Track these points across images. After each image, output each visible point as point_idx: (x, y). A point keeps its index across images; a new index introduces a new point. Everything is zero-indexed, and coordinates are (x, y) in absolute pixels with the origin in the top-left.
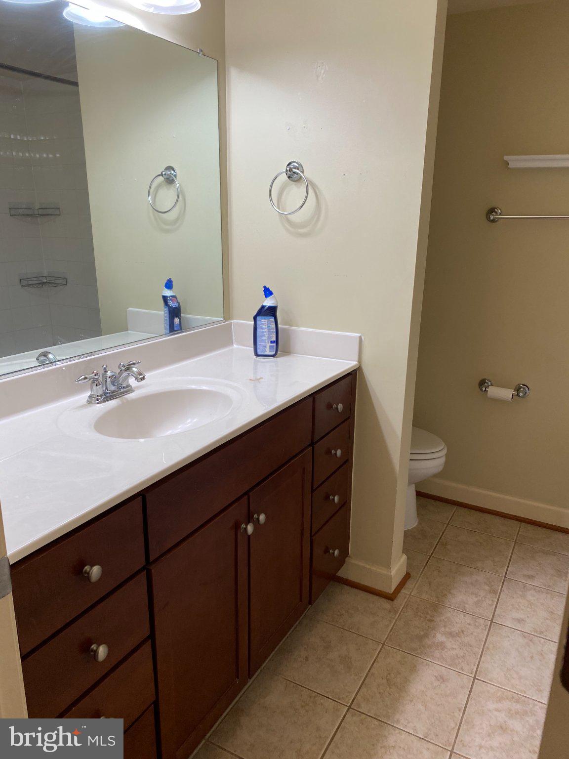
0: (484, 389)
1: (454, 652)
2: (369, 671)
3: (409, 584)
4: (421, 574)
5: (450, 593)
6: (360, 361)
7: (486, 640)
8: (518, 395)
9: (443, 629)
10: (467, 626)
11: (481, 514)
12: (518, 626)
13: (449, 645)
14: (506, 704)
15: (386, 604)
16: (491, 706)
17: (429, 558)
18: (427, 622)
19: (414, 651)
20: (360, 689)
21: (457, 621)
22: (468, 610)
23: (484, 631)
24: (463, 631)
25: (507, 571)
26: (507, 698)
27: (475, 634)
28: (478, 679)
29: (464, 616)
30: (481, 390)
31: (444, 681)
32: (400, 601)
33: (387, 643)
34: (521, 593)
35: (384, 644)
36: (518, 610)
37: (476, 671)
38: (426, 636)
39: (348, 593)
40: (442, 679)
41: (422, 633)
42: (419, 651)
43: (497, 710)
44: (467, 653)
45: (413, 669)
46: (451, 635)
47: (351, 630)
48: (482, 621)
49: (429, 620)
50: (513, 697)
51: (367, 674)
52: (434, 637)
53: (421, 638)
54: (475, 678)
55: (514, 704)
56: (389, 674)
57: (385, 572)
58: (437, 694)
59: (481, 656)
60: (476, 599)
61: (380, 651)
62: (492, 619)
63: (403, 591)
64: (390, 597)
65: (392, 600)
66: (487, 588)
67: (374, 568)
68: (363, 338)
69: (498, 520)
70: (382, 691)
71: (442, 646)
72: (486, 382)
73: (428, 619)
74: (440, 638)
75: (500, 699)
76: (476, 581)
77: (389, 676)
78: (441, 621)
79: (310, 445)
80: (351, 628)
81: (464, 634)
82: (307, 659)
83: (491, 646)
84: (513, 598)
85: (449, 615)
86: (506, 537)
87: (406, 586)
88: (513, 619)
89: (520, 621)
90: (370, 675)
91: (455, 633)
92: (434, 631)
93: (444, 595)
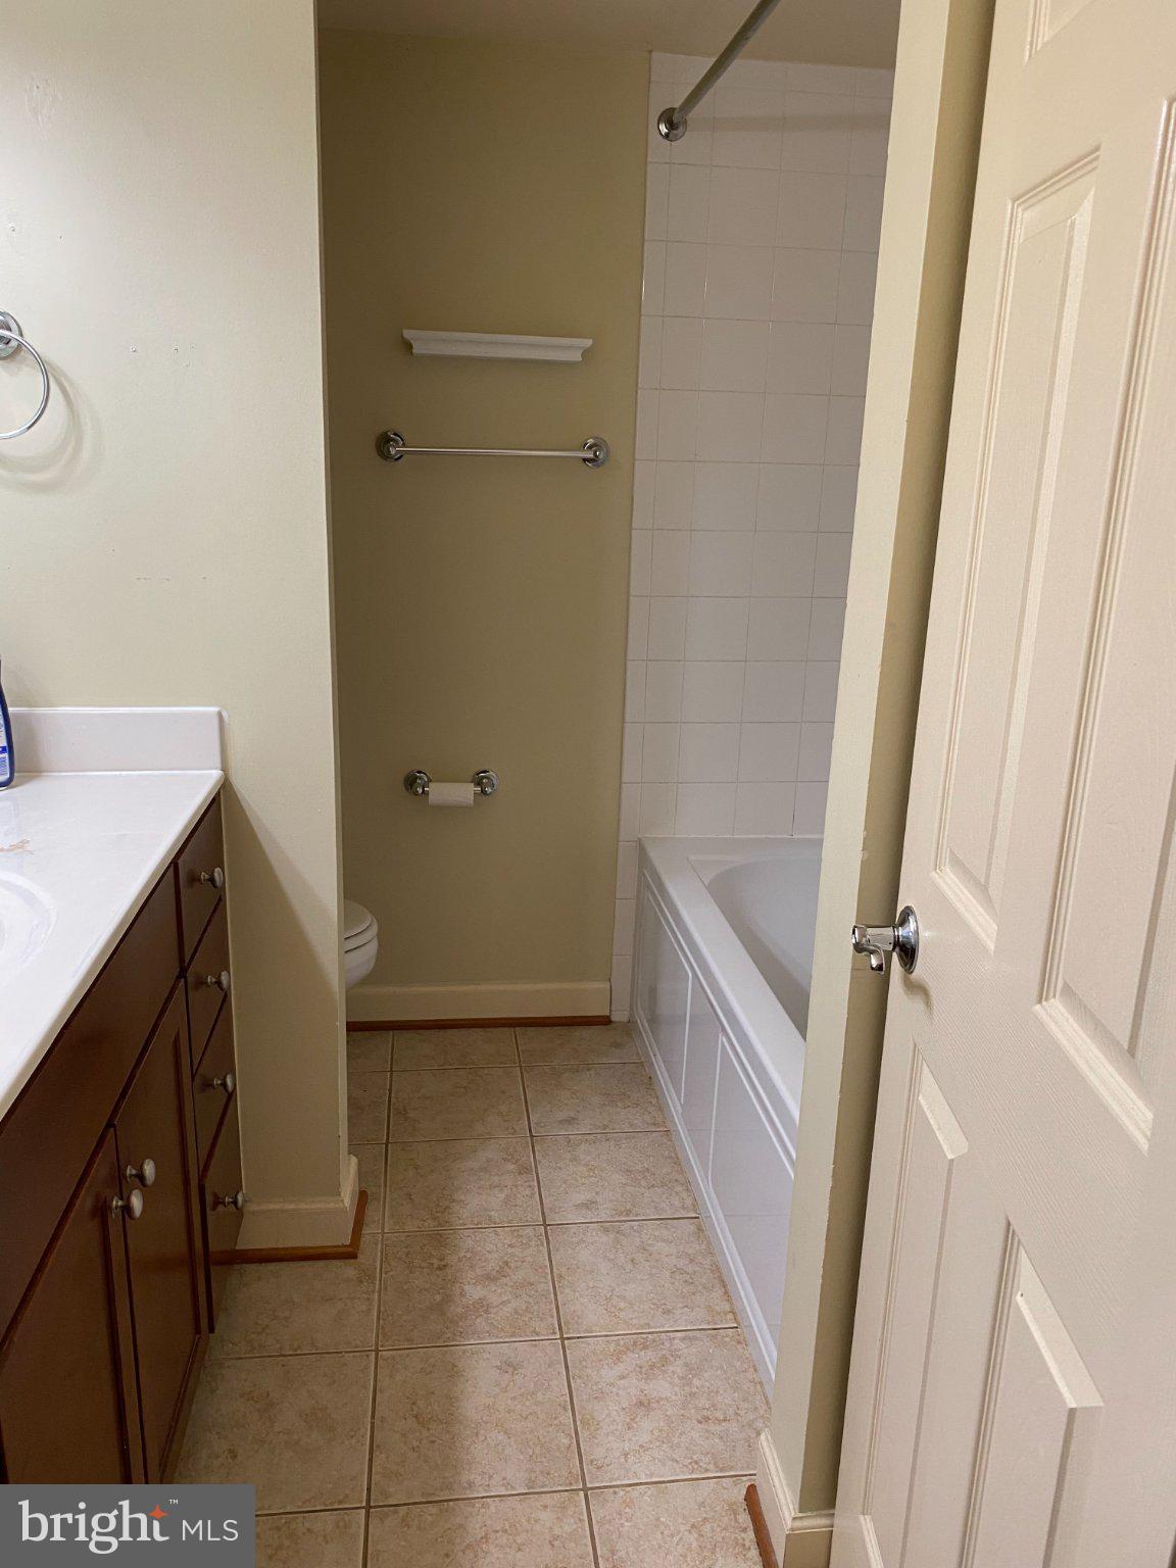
0: (420, 790)
1: (507, 1310)
2: (373, 1417)
3: (372, 1212)
4: (385, 1186)
5: (454, 1201)
6: (224, 769)
7: (551, 1262)
8: (483, 792)
9: (471, 1274)
10: (510, 1250)
11: (441, 1033)
12: (591, 1216)
13: (494, 1299)
14: (632, 1359)
15: (347, 1270)
16: (609, 1373)
17: (387, 1149)
18: (438, 1272)
19: (439, 1338)
20: (371, 1460)
21: (488, 1249)
22: (497, 1220)
23: (541, 1248)
24: (506, 1263)
25: (529, 1123)
26: (628, 1349)
27: (529, 1259)
28: (568, 1338)
29: (497, 1234)
30: (416, 793)
31: (515, 1369)
32: (369, 1253)
33: (382, 1346)
34: (569, 1156)
35: (377, 1351)
36: (577, 1186)
37: (560, 1325)
38: (447, 1299)
39: (259, 1279)
40: (510, 1367)
41: (438, 1298)
42: (449, 1335)
43: (623, 1377)
44: (531, 1300)
45: (453, 1372)
46: (489, 1278)
47: (299, 1352)
48: (529, 1231)
49: (439, 1268)
50: (635, 1344)
51: (373, 1424)
52: (462, 1294)
53: (440, 1308)
54: (563, 1339)
55: (642, 1353)
56: (414, 1403)
57: (332, 1205)
58: (512, 1399)
59: (555, 1295)
60: (503, 1195)
61: (376, 1368)
62: (544, 1220)
63: (366, 1231)
64: (349, 1254)
65: (356, 1257)
66: (511, 1167)
67: (303, 1206)
68: (224, 714)
69: (477, 1034)
70: (415, 1444)
71: (482, 1306)
72: (417, 778)
73: (435, 1266)
74: (474, 1292)
75: (617, 1357)
76: (489, 1161)
77: (414, 1407)
78: (460, 1260)
79: (179, 977)
80: (299, 1348)
81: (510, 1268)
82: (233, 1454)
83: (563, 1270)
84: (560, 1168)
85: (470, 1242)
86: (501, 1063)
87: (367, 1219)
88: (577, 1206)
89: (588, 1205)
90: (377, 1422)
91: (494, 1273)
92: (458, 1285)
93: (445, 1209)
